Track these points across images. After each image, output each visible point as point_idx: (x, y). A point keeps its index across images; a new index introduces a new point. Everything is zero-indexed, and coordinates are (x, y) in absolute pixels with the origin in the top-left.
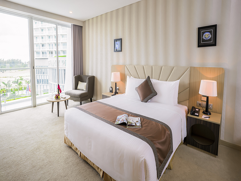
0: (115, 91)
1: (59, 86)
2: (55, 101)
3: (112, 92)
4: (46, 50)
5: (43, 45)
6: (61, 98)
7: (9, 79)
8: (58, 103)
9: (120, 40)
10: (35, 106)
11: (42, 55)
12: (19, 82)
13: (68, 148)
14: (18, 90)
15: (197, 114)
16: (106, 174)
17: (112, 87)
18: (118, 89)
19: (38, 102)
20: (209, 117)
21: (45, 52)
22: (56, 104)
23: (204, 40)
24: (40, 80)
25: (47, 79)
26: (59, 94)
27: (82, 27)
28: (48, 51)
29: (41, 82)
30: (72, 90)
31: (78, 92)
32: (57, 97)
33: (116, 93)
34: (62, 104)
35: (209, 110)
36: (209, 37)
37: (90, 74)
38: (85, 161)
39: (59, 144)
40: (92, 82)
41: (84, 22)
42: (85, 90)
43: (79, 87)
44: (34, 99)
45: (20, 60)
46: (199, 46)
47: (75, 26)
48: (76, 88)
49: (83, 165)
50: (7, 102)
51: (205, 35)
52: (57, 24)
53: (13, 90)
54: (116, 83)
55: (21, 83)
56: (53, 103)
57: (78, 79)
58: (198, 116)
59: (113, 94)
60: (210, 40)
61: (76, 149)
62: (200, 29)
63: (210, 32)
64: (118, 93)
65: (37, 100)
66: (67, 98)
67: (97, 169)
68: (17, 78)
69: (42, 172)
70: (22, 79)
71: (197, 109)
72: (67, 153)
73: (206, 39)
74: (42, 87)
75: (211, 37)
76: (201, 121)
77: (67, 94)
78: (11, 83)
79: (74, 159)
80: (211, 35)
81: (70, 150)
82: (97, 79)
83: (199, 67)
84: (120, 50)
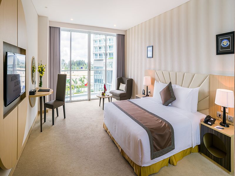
0: (147, 94)
1: (105, 85)
2: (102, 97)
3: (145, 95)
4: (102, 52)
5: (100, 48)
6: (105, 95)
7: (76, 77)
8: (104, 99)
9: (152, 48)
10: (89, 100)
11: (99, 56)
12: (82, 80)
13: (105, 132)
14: (82, 87)
15: (210, 123)
16: (123, 151)
17: (144, 90)
18: (149, 92)
19: (92, 97)
20: (223, 129)
21: (101, 53)
22: (102, 100)
23: (222, 48)
24: (97, 79)
25: (102, 79)
26: (105, 92)
27: (124, 35)
28: (103, 53)
29: (98, 82)
30: (115, 89)
31: (119, 92)
32: (103, 94)
33: (147, 95)
34: (106, 100)
35: (227, 122)
36: (227, 44)
37: (129, 78)
38: (113, 141)
39: (101, 128)
40: (131, 84)
41: (126, 31)
42: (124, 91)
43: (120, 88)
44: (89, 95)
45: (84, 61)
46: (218, 53)
47: (119, 35)
48: (118, 89)
49: (112, 144)
50: (74, 95)
51: (224, 42)
52: (106, 35)
53: (78, 87)
54: (147, 86)
55: (83, 81)
56: (101, 98)
57: (120, 81)
58: (211, 125)
59: (145, 96)
60: (228, 47)
61: (109, 132)
62: (218, 36)
63: (228, 39)
64: (149, 96)
65: (91, 95)
66: (110, 96)
67: (118, 147)
68: (81, 77)
69: (88, 140)
70: (84, 78)
71: (213, 118)
72: (104, 134)
73: (224, 46)
74: (98, 86)
75: (230, 44)
76: (213, 131)
77: (111, 93)
78: (78, 80)
79: (107, 139)
80: (229, 42)
81: (106, 133)
82: (134, 81)
83: (218, 75)
84: (151, 56)
